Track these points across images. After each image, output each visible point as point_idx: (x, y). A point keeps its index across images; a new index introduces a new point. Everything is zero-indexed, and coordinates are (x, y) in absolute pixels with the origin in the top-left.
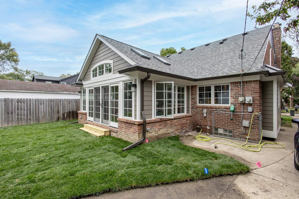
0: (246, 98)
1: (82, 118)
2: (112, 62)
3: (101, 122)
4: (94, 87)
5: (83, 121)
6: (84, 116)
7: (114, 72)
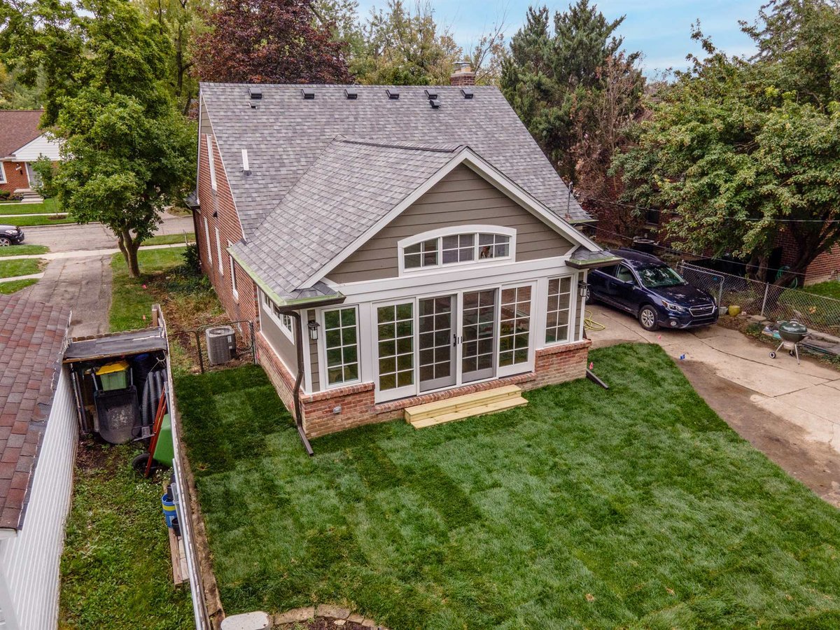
1: (343, 409)
2: (511, 232)
3: (459, 383)
4: (418, 297)
5: (349, 419)
6: (358, 398)
7: (520, 256)
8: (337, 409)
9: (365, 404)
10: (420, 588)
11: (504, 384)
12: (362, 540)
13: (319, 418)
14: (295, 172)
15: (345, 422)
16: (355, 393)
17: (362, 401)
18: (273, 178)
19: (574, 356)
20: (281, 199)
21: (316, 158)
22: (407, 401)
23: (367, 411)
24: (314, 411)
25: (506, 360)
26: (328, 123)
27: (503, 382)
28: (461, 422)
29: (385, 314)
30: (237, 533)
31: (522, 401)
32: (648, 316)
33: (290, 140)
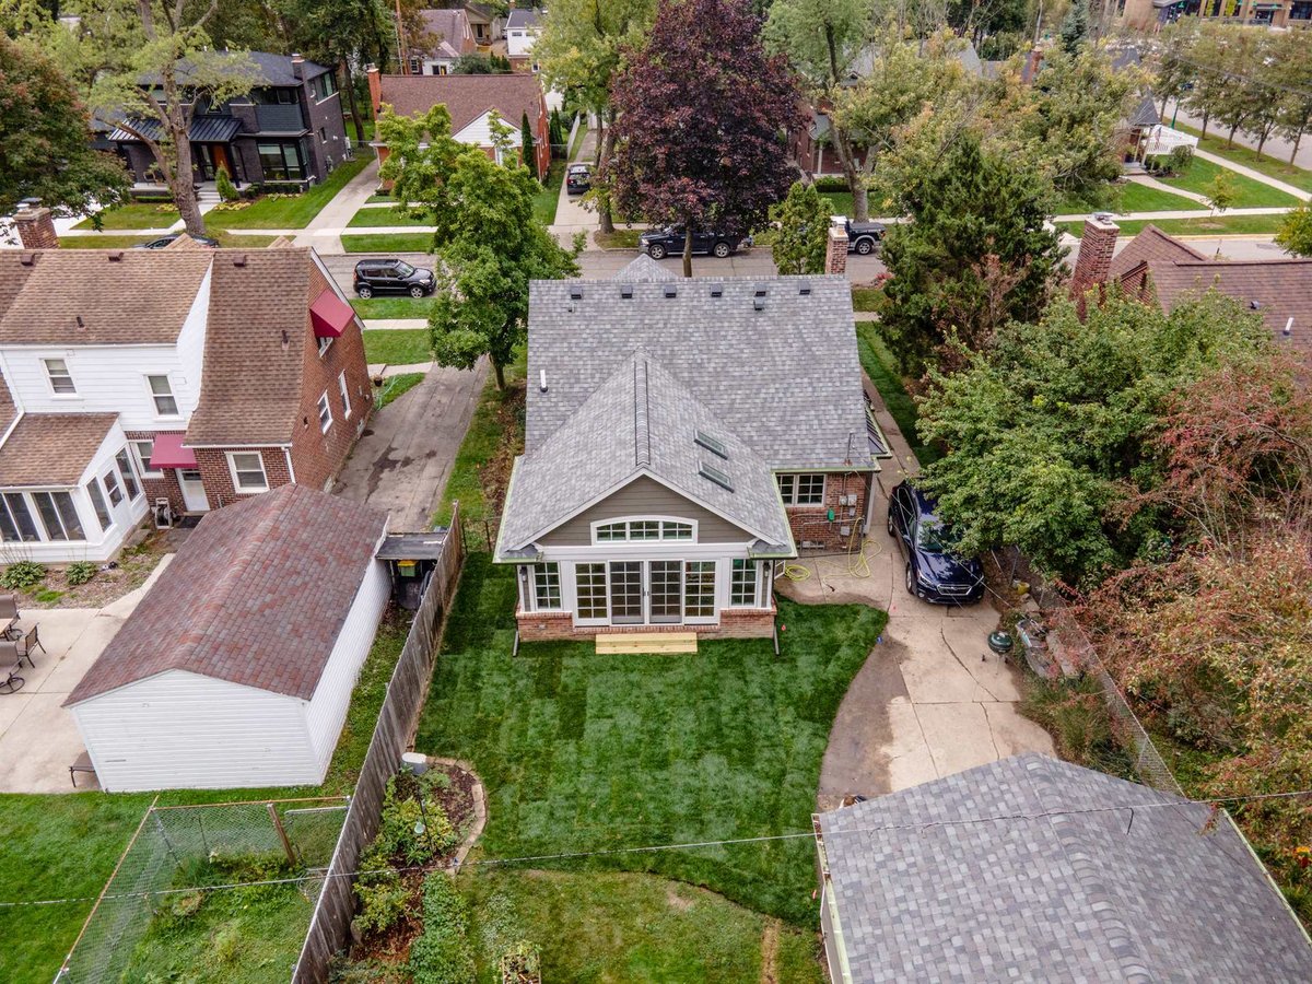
0: (850, 498)
1: (547, 627)
2: (695, 523)
3: (647, 623)
4: (610, 561)
5: (551, 634)
6: (559, 621)
7: (701, 539)
8: (542, 626)
9: (565, 626)
10: (514, 768)
11: (687, 631)
12: (504, 730)
13: (529, 630)
14: (586, 390)
16: (556, 618)
17: (562, 624)
18: (565, 395)
19: (760, 620)
20: (564, 419)
21: (610, 374)
22: (599, 629)
23: (566, 631)
24: (525, 624)
25: (690, 612)
26: (635, 331)
27: (687, 628)
28: (633, 657)
29: (581, 568)
30: (442, 702)
31: (694, 649)
33: (593, 350)
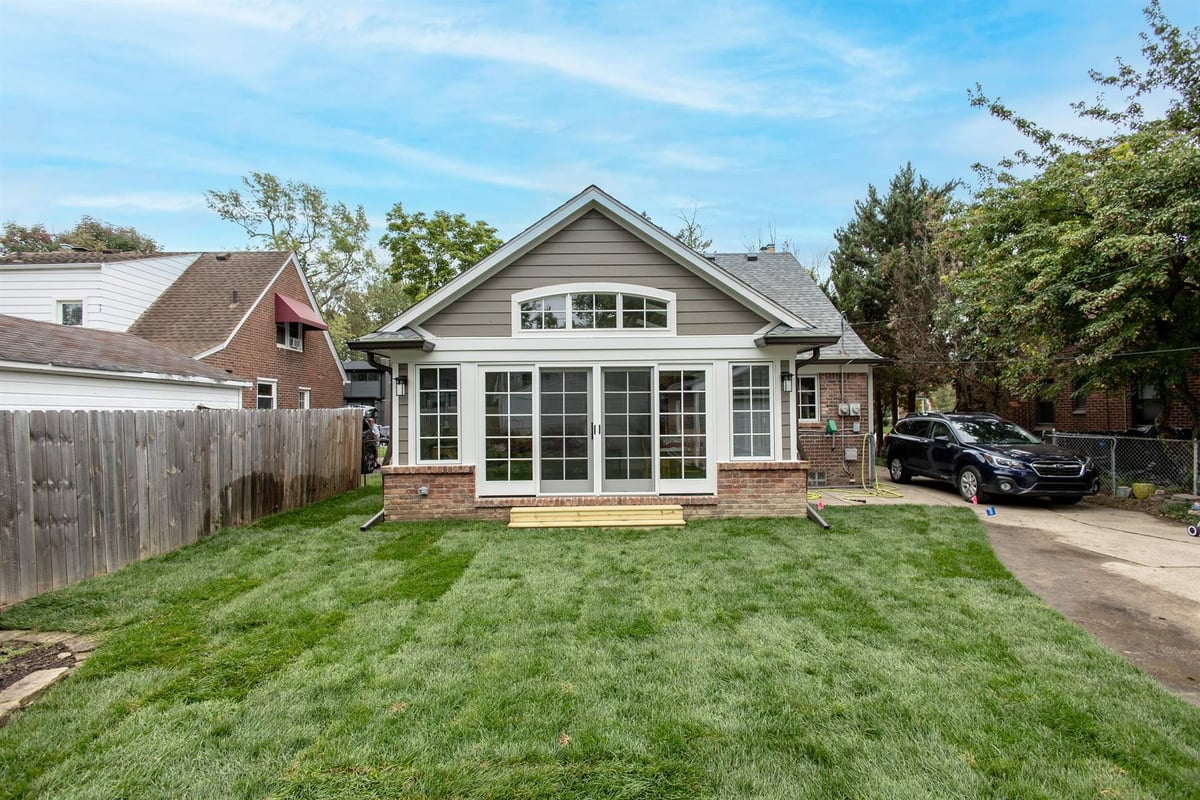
0: (852, 406)
1: (430, 492)
2: (670, 297)
3: (597, 491)
4: (538, 365)
5: (439, 506)
6: (452, 481)
7: (684, 329)
8: (424, 489)
9: (461, 492)
13: (401, 498)
15: (435, 511)
16: (447, 473)
17: (456, 486)
19: (782, 481)
22: (518, 501)
23: (463, 502)
24: (396, 487)
25: (668, 472)
27: (665, 500)
29: (494, 380)
32: (969, 482)
